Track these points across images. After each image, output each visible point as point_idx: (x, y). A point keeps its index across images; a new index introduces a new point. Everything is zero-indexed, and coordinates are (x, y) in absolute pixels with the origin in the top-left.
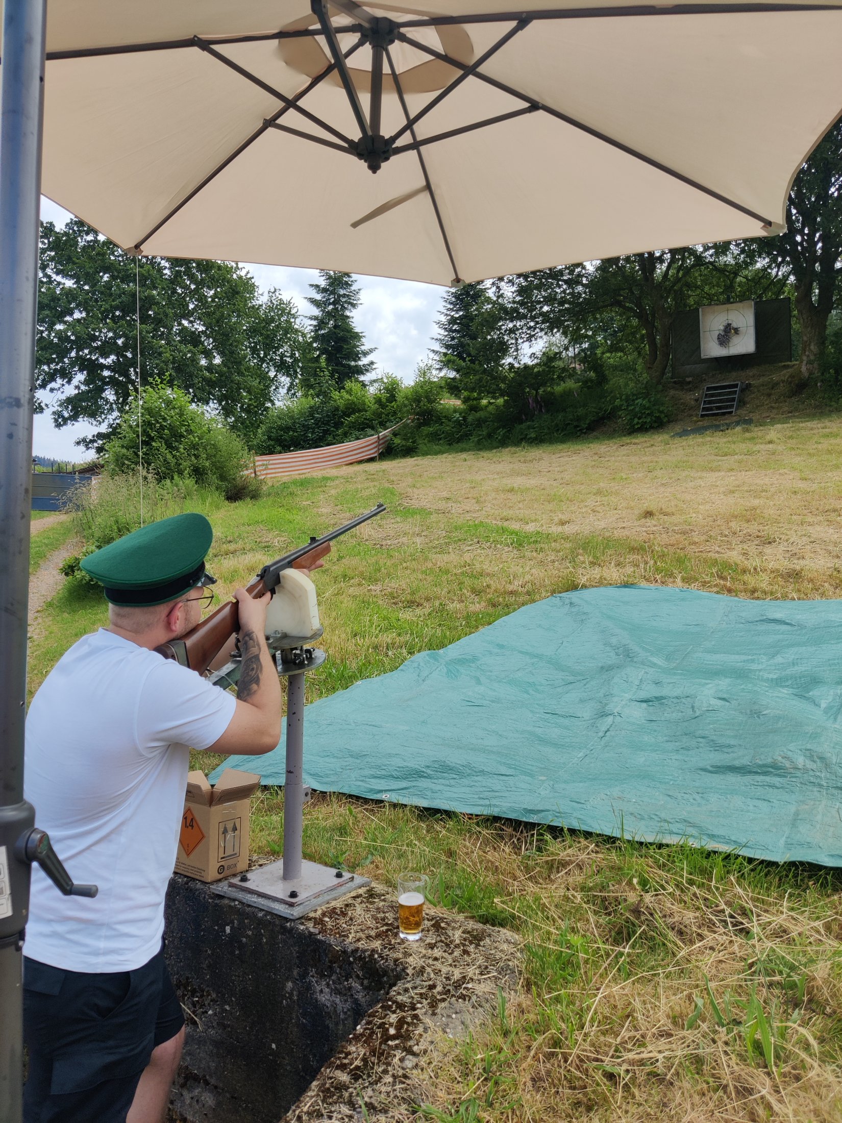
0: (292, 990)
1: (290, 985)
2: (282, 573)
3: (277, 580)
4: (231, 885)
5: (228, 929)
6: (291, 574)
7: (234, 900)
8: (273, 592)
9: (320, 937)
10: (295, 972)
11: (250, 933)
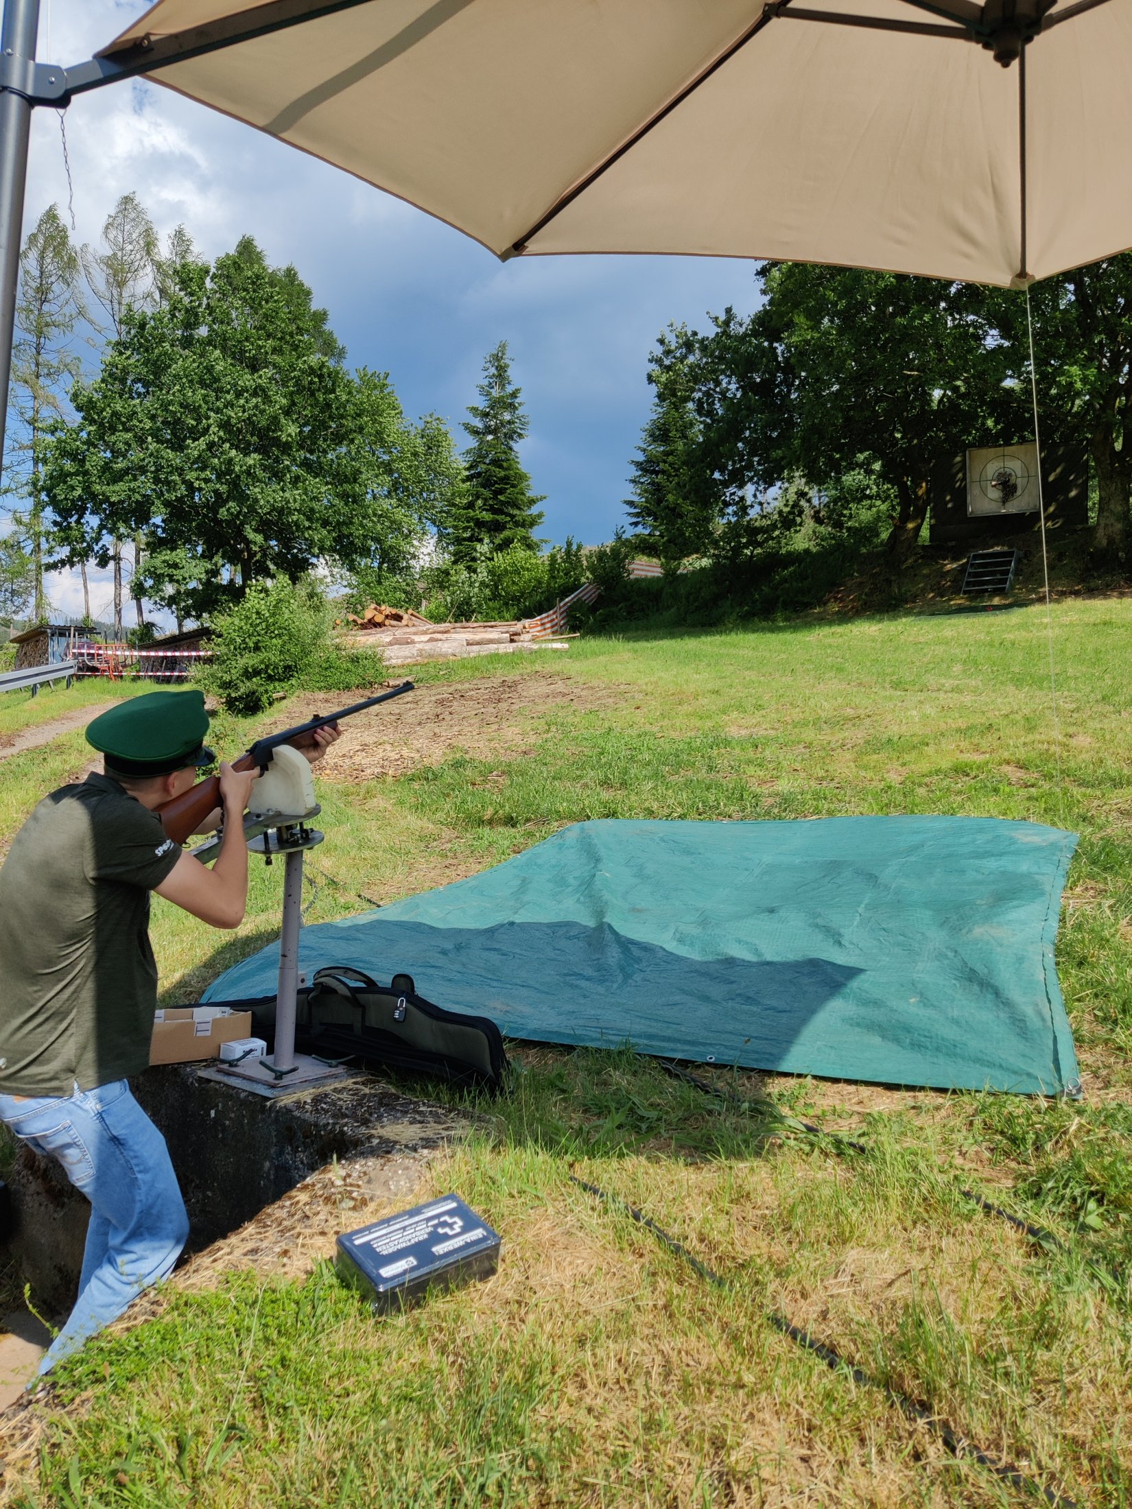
0: (269, 1169)
1: (267, 1164)
2: (274, 750)
3: (270, 757)
4: (219, 1071)
5: (213, 1113)
6: (286, 752)
7: (219, 1083)
8: (264, 768)
9: (296, 1113)
10: (273, 1150)
11: (233, 1115)
